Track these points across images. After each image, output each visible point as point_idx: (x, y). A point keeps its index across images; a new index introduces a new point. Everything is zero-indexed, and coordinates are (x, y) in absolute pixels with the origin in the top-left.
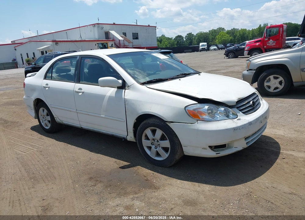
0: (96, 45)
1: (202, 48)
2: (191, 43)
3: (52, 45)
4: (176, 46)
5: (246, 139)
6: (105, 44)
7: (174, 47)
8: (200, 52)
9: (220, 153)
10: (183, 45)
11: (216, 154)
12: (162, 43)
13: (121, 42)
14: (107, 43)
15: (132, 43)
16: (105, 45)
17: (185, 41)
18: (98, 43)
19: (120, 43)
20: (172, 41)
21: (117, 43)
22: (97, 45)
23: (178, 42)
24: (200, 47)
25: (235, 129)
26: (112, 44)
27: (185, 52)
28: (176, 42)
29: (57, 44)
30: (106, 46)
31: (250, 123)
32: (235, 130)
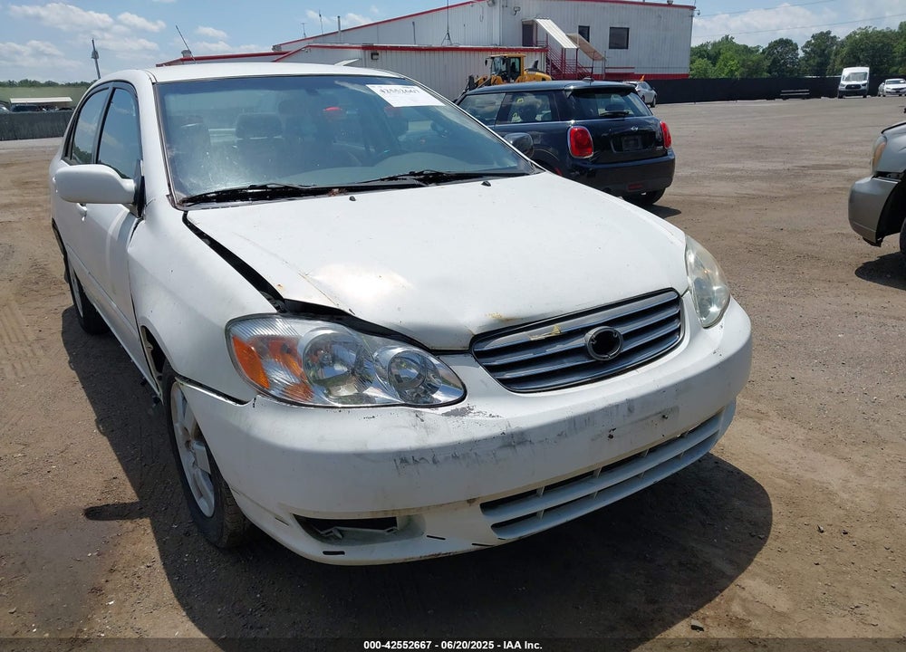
0: (486, 62)
1: (848, 87)
2: (821, 68)
3: (361, 59)
4: (766, 75)
5: (488, 507)
6: (512, 60)
7: (759, 77)
8: (841, 97)
9: (343, 553)
10: (791, 71)
11: (325, 553)
12: (718, 65)
13: (569, 57)
14: (519, 58)
15: (604, 59)
16: (514, 64)
17: (803, 59)
18: (493, 58)
19: (563, 61)
20: (754, 58)
21: (555, 58)
22: (490, 61)
23: (775, 62)
24: (842, 82)
25: (404, 459)
26: (537, 62)
27: (785, 98)
28: (767, 63)
29: (375, 57)
30: (517, 67)
31: (515, 440)
32: (404, 461)
